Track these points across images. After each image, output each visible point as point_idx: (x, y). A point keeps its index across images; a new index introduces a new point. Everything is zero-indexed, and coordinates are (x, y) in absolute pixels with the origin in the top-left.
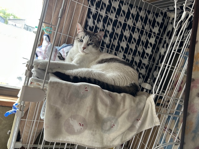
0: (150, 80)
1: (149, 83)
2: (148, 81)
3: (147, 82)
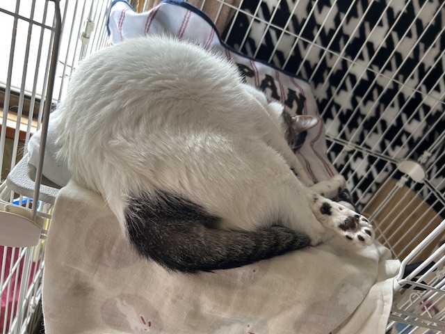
0: (429, 154)
1: (423, 165)
2: (423, 158)
3: (419, 159)
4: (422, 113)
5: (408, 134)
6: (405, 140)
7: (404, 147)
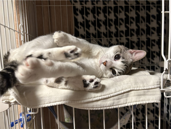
4: (153, 43)
5: (154, 52)
6: (155, 54)
7: (156, 57)
